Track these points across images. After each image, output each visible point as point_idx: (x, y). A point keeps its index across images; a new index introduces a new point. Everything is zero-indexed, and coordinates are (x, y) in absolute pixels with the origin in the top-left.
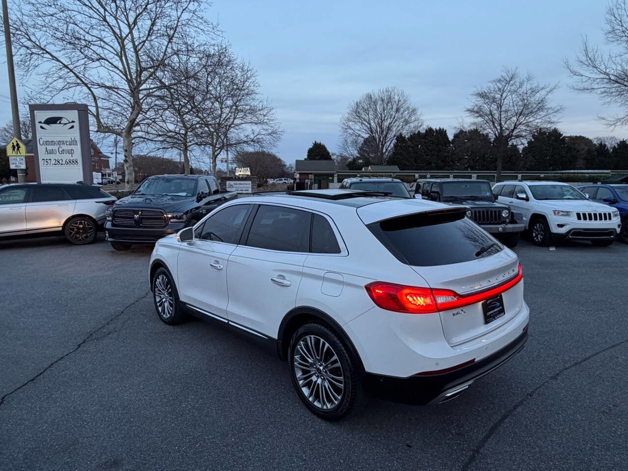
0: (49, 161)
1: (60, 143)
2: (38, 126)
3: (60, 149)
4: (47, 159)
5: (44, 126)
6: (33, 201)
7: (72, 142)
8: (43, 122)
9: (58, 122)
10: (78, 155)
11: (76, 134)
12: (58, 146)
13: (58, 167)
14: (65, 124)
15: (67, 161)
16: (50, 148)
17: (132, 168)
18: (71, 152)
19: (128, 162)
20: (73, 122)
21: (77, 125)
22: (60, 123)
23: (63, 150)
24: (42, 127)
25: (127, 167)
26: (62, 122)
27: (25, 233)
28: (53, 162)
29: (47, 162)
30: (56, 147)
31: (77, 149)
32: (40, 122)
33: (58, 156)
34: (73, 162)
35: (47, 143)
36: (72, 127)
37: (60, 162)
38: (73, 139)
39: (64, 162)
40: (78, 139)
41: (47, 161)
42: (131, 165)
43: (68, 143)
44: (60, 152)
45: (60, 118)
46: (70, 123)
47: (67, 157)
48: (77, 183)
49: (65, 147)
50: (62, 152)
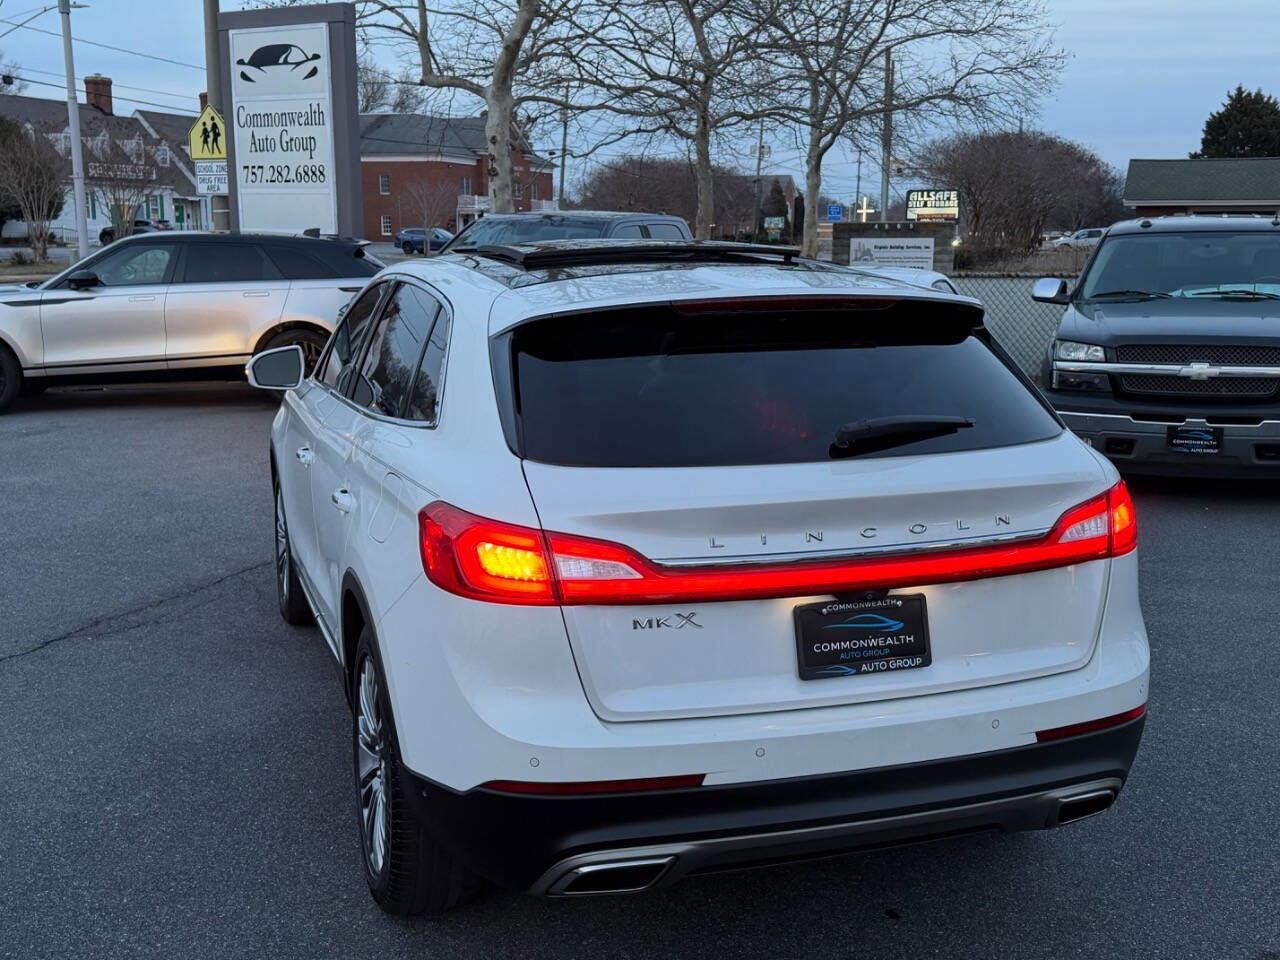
0: (258, 172)
1: (287, 118)
2: (236, 71)
3: (286, 138)
4: (253, 167)
5: (250, 71)
6: (185, 281)
7: (313, 117)
8: (246, 61)
9: (281, 60)
10: (324, 155)
11: (320, 92)
12: (281, 128)
13: (279, 188)
14: (298, 64)
15: (301, 170)
16: (261, 133)
17: (507, 196)
18: (308, 145)
19: (497, 175)
20: (316, 57)
21: (324, 65)
22: (286, 62)
23: (292, 140)
24: (244, 76)
25: (494, 191)
26: (289, 60)
27: (162, 366)
28: (268, 174)
29: (253, 173)
30: (273, 132)
31: (324, 135)
32: (241, 62)
33: (278, 158)
34: (314, 173)
35: (255, 119)
36: (314, 72)
37: (284, 173)
38: (315, 107)
39: (292, 176)
40: (326, 106)
41: (254, 170)
42: (507, 186)
43: (302, 120)
44: (285, 145)
45: (286, 48)
46: (308, 60)
47: (298, 159)
48: (307, 232)
49: (296, 131)
50: (289, 146)
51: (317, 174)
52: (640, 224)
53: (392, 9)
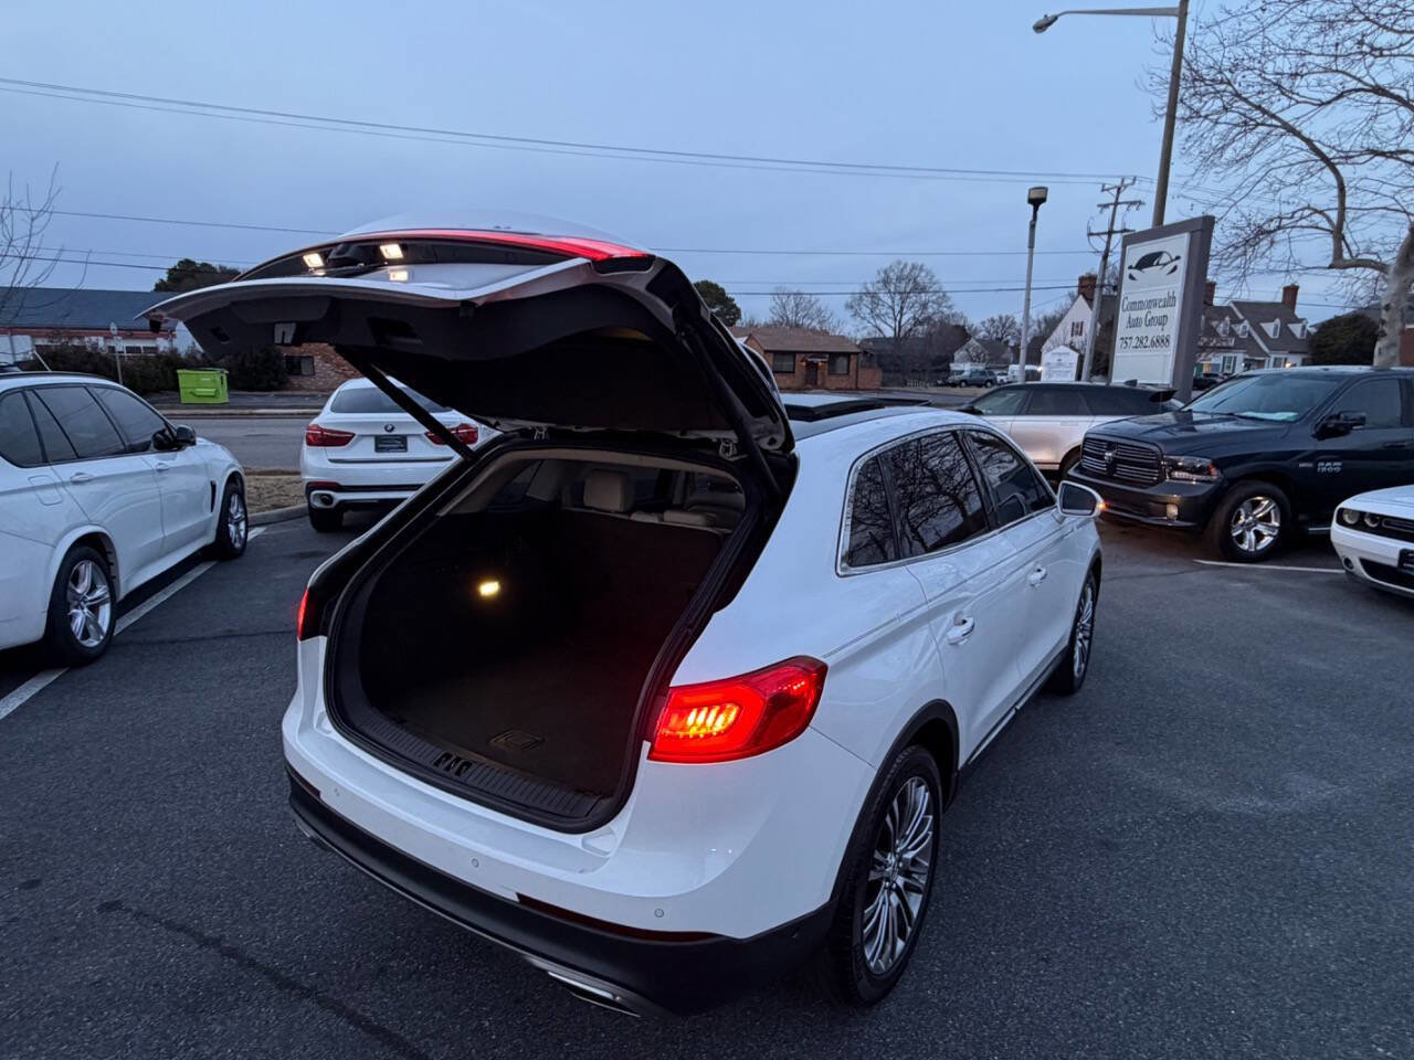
0: (1129, 341)
1: (1153, 303)
2: (1127, 274)
3: (1149, 317)
4: (1126, 338)
5: (1135, 273)
6: (1027, 413)
7: (1169, 302)
8: (1134, 266)
9: (1155, 263)
10: (1172, 330)
11: (1176, 283)
12: (1147, 311)
13: (1140, 352)
14: (1165, 265)
15: (1155, 339)
16: (1135, 314)
18: (1162, 321)
20: (1178, 258)
21: (1182, 265)
22: (1158, 264)
23: (1152, 318)
24: (1131, 277)
26: (1160, 262)
28: (1134, 342)
29: (1126, 342)
30: (1141, 314)
31: (1174, 313)
32: (1130, 267)
33: (1142, 331)
35: (1134, 306)
36: (1175, 268)
37: (1145, 341)
38: (1172, 294)
39: (1149, 343)
40: (1179, 294)
43: (1162, 304)
44: (1147, 323)
45: (1159, 254)
46: (1172, 261)
47: (1154, 332)
48: (1127, 383)
49: (1157, 312)
50: (1150, 323)
51: (1163, 341)
52: (1402, 377)
53: (1321, 212)
